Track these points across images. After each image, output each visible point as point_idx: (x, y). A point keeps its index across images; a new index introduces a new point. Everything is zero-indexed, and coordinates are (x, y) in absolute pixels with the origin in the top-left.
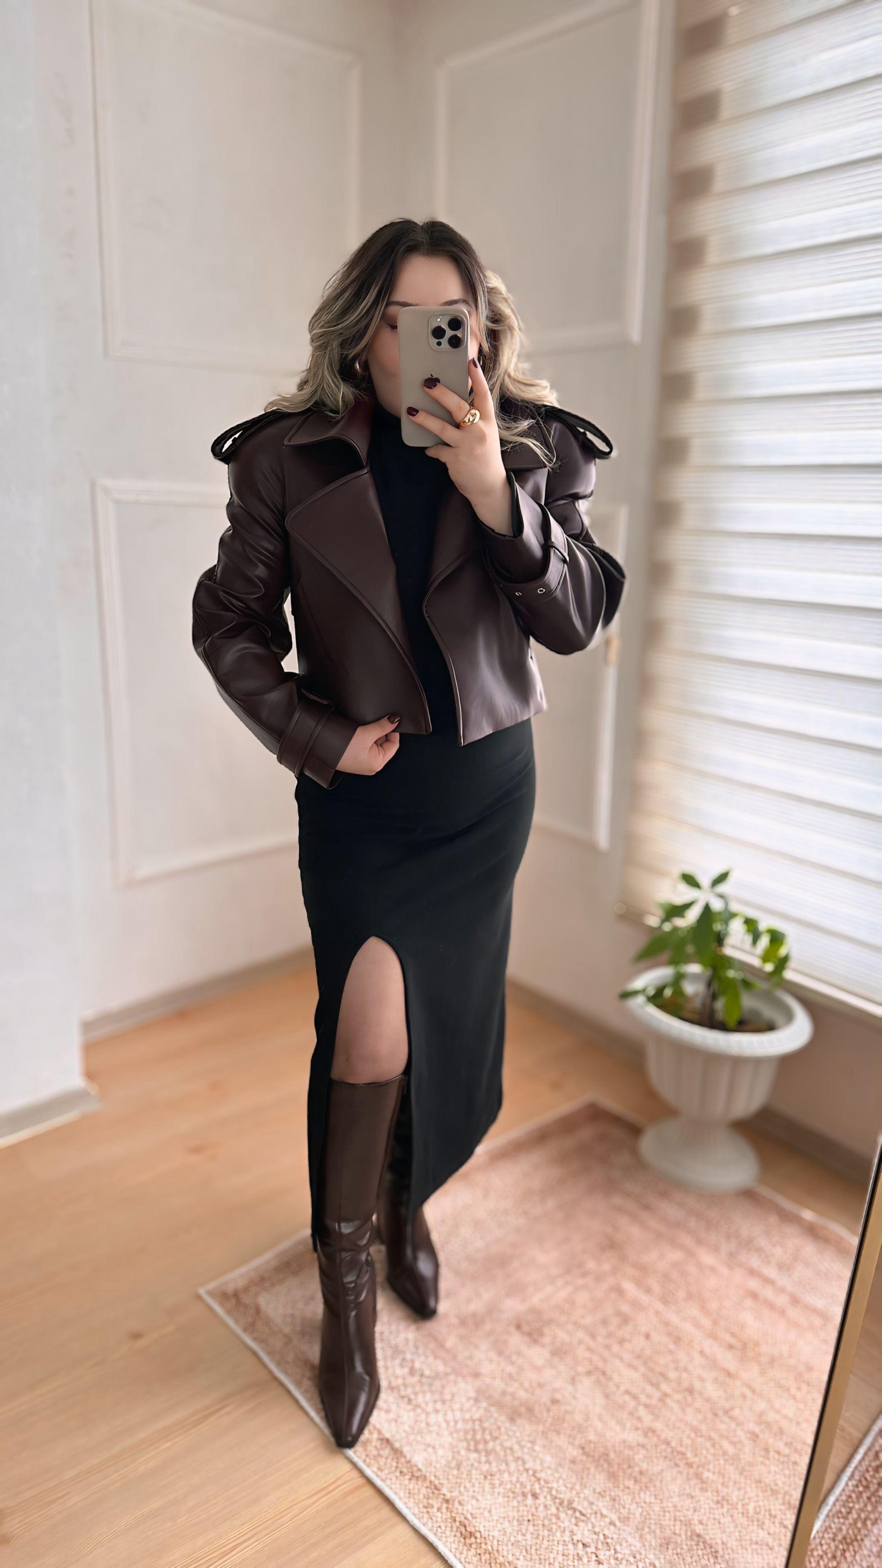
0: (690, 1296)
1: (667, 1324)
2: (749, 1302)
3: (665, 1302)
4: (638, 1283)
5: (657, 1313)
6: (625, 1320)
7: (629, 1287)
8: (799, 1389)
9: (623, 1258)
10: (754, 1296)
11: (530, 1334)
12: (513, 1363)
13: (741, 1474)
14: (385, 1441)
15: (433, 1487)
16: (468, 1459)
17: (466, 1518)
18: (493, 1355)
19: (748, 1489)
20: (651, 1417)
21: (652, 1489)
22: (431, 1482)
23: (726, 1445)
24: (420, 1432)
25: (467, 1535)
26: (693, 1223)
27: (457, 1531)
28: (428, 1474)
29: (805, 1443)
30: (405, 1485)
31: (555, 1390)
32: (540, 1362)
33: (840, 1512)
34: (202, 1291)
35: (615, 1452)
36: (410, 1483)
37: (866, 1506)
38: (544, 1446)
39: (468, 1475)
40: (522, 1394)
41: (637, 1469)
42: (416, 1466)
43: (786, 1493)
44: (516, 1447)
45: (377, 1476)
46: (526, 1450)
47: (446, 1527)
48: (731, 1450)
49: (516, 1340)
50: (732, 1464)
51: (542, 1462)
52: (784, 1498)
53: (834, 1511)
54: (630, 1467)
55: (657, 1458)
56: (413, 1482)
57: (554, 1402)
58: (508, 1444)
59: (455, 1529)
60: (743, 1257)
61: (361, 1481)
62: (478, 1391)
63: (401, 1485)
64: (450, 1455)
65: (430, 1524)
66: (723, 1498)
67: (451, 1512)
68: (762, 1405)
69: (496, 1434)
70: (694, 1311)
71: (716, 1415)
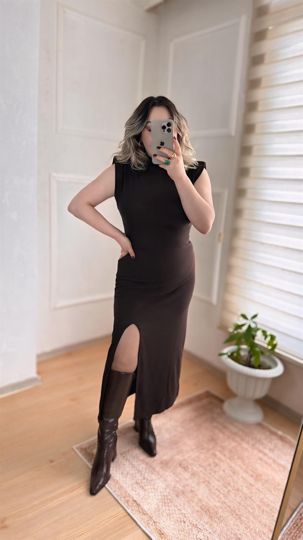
0: (239, 458)
1: (231, 467)
2: (259, 461)
3: (230, 459)
4: (221, 452)
5: (227, 463)
6: (216, 465)
7: (218, 453)
8: (275, 491)
9: (216, 444)
10: (261, 459)
11: (184, 468)
12: (178, 477)
13: (254, 518)
14: (134, 501)
15: (150, 517)
16: (162, 509)
17: (161, 528)
18: (171, 474)
19: (257, 524)
20: (224, 498)
21: (224, 522)
22: (149, 516)
23: (249, 508)
24: (146, 499)
25: (161, 534)
26: (240, 433)
27: (158, 532)
28: (148, 513)
29: (276, 509)
30: (141, 516)
31: (192, 487)
32: (187, 477)
33: (287, 533)
34: (74, 447)
35: (212, 509)
36: (142, 515)
37: (296, 531)
38: (188, 506)
39: (162, 514)
40: (181, 488)
41: (219, 515)
42: (144, 510)
43: (269, 526)
44: (178, 506)
45: (132, 512)
46: (182, 507)
47: (154, 531)
48: (251, 510)
49: (180, 470)
50: (251, 515)
51: (187, 511)
52: (268, 528)
53: (286, 532)
54: (217, 514)
55: (226, 512)
56: (143, 515)
57: (192, 491)
58: (176, 504)
59: (157, 532)
60: (257, 446)
61: (126, 514)
62: (166, 486)
63: (139, 516)
64: (156, 507)
65: (149, 529)
66: (248, 527)
67: (156, 526)
68: (262, 496)
69: (172, 501)
70: (239, 462)
71: (246, 498)
